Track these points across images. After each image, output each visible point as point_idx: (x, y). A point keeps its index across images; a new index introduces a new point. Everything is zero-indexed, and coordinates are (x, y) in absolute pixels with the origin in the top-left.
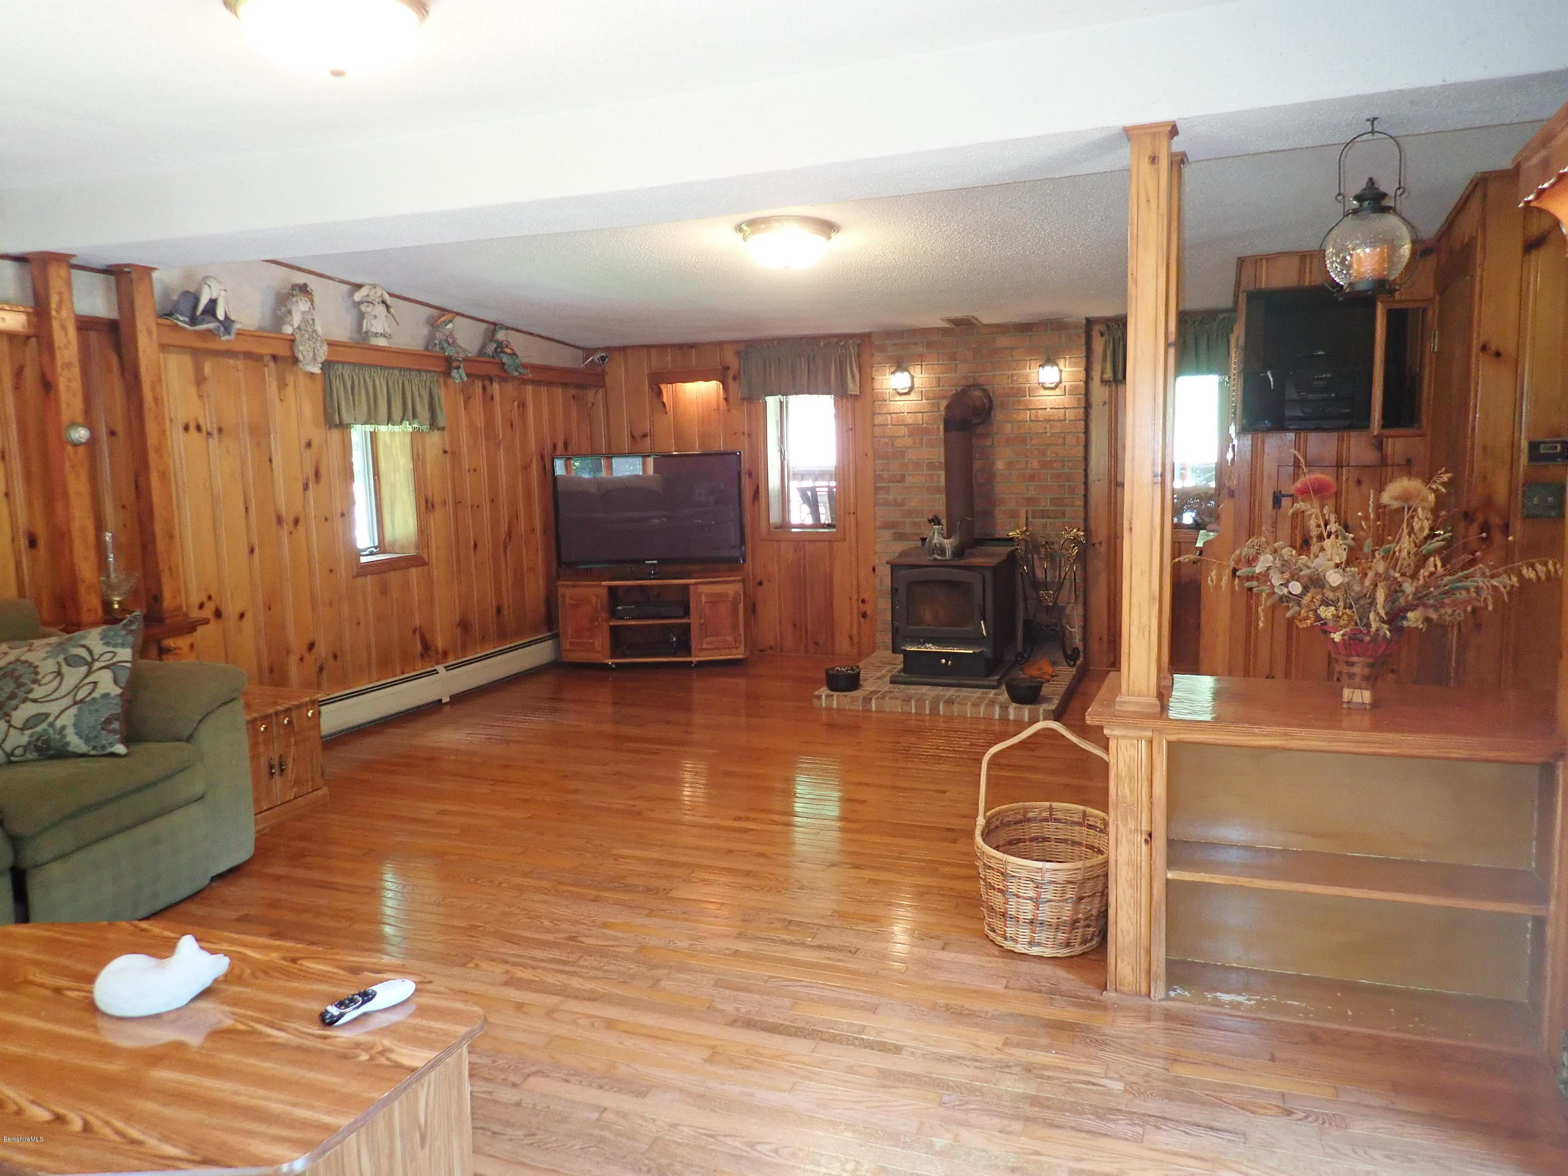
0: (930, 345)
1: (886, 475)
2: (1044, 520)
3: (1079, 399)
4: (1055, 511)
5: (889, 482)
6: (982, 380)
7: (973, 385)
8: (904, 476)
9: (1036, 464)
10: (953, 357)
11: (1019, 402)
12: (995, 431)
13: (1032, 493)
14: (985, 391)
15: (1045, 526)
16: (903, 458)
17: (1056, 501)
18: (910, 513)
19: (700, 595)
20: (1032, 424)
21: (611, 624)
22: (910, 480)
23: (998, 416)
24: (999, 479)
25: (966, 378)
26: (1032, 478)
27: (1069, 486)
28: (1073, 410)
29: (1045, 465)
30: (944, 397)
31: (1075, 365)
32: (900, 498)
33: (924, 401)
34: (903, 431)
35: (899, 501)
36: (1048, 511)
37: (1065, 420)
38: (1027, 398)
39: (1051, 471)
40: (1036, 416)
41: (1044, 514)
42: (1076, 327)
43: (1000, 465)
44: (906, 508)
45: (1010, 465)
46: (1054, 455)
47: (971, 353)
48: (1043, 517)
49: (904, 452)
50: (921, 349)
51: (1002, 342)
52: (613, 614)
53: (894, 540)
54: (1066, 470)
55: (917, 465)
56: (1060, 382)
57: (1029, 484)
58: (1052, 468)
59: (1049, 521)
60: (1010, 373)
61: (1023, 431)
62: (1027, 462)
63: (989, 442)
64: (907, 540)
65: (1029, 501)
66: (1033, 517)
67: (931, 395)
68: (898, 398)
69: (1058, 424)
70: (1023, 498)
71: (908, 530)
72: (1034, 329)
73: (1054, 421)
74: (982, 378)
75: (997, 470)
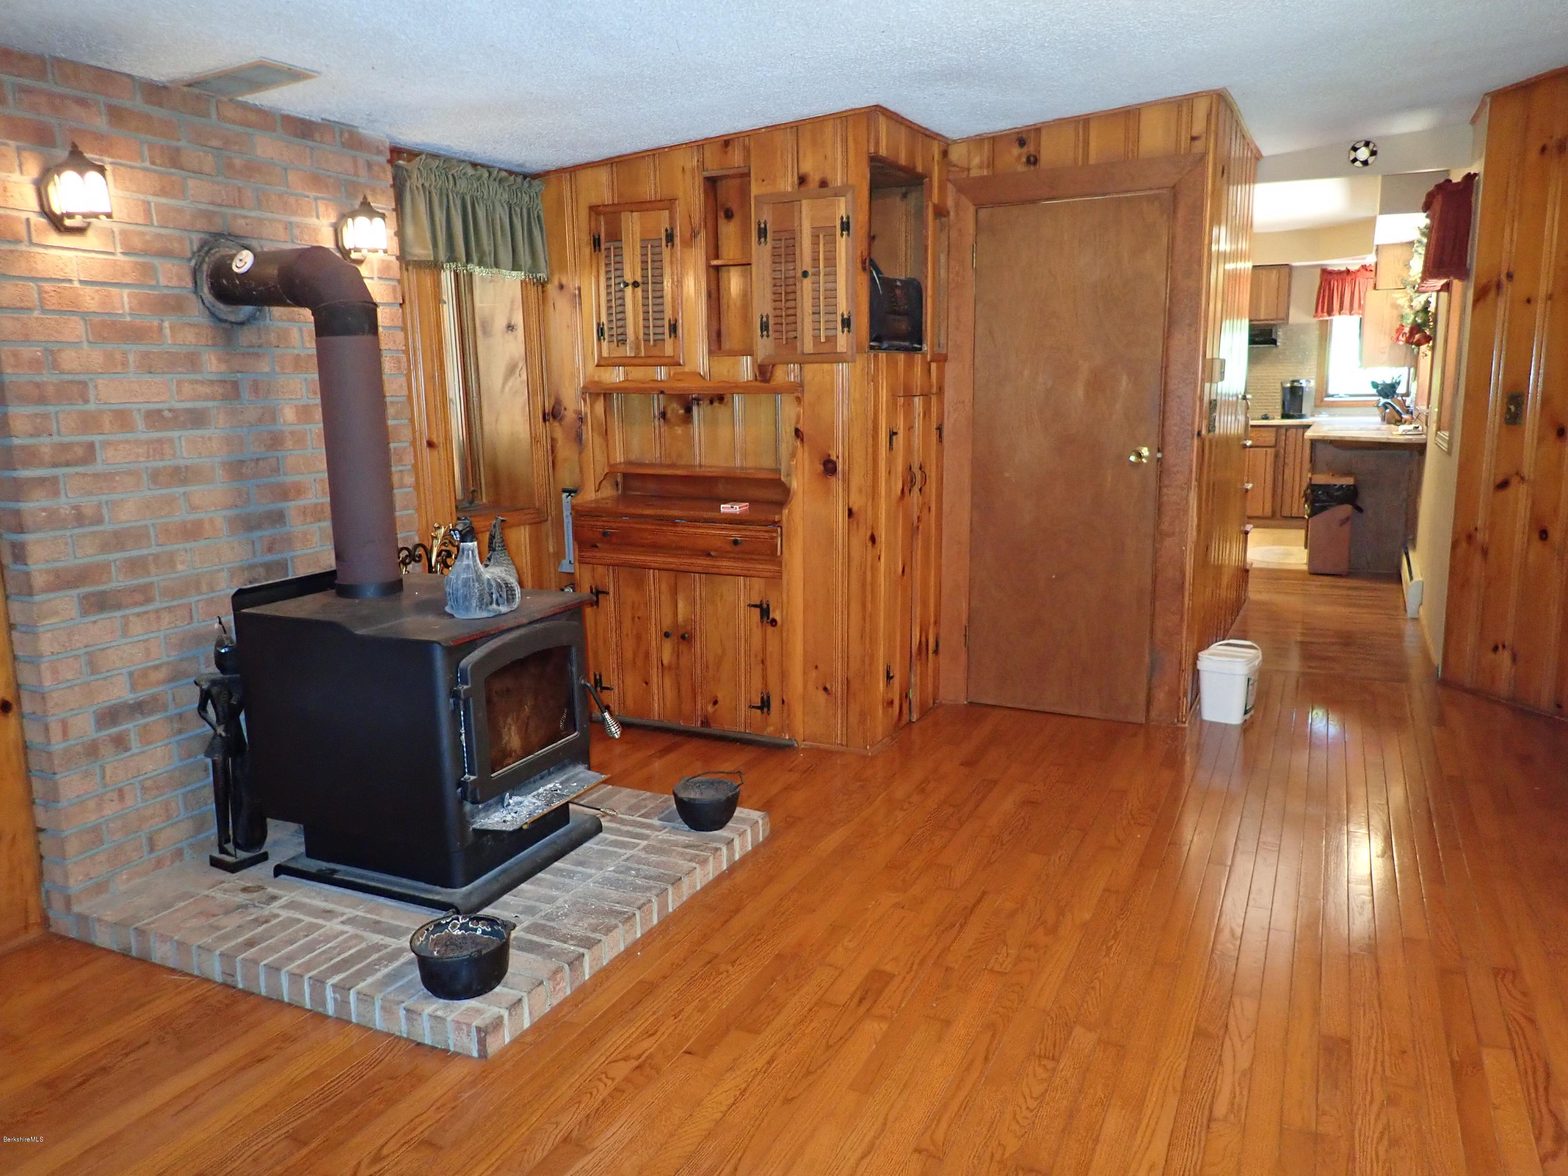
1: (45, 444)
5: (55, 465)
6: (240, 225)
7: (222, 234)
8: (91, 447)
10: (174, 159)
12: (273, 339)
16: (86, 401)
18: (119, 540)
22: (108, 458)
24: (289, 444)
25: (208, 215)
30: (165, 254)
32: (88, 504)
33: (120, 257)
34: (76, 329)
35: (88, 511)
42: (378, 151)
44: (107, 527)
47: (210, 159)
49: (84, 384)
53: (85, 613)
55: (122, 418)
60: (287, 219)
63: (265, 366)
64: (119, 607)
67: (137, 243)
68: (54, 239)
71: (118, 581)
72: (317, 136)
74: (241, 222)
75: (285, 423)
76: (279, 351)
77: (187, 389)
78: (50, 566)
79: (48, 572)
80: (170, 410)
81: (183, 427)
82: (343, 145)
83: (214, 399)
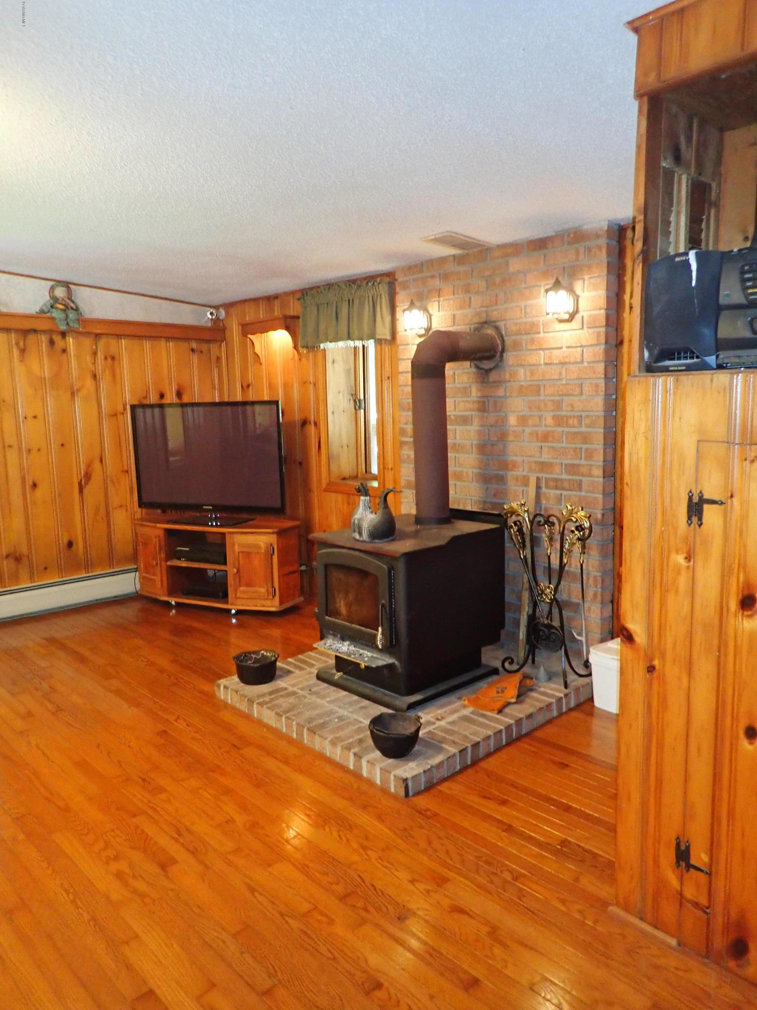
0: (445, 277)
2: (558, 492)
3: (599, 334)
4: (569, 480)
6: (495, 315)
7: (486, 322)
9: (550, 421)
10: (467, 289)
11: (532, 340)
12: (507, 376)
13: (546, 457)
14: (497, 328)
15: (559, 499)
17: (572, 469)
19: (233, 545)
20: (548, 367)
21: (169, 563)
23: (510, 358)
24: (511, 438)
25: (479, 313)
26: (545, 437)
27: (587, 449)
28: (591, 349)
29: (559, 421)
31: (595, 287)
36: (562, 480)
37: (582, 361)
38: (542, 335)
39: (566, 430)
40: (550, 358)
41: (558, 484)
42: (598, 236)
43: (512, 420)
45: (523, 420)
46: (570, 408)
47: (484, 283)
48: (556, 488)
50: (437, 283)
51: (515, 264)
52: (172, 554)
54: (584, 429)
56: (576, 311)
57: (543, 444)
58: (568, 426)
59: (564, 493)
60: (523, 304)
61: (536, 378)
62: (540, 417)
63: (501, 392)
65: (544, 466)
66: (547, 487)
69: (573, 368)
70: (536, 462)
72: (550, 245)
73: (570, 363)
74: (495, 313)
75: (509, 426)
76: (512, 384)
77: (462, 405)
78: (407, 478)
79: (405, 480)
80: (454, 415)
81: (459, 424)
82: (569, 243)
83: (473, 410)
